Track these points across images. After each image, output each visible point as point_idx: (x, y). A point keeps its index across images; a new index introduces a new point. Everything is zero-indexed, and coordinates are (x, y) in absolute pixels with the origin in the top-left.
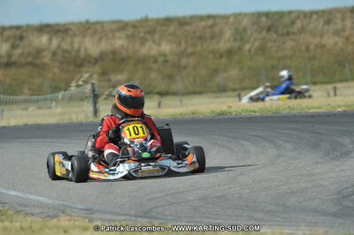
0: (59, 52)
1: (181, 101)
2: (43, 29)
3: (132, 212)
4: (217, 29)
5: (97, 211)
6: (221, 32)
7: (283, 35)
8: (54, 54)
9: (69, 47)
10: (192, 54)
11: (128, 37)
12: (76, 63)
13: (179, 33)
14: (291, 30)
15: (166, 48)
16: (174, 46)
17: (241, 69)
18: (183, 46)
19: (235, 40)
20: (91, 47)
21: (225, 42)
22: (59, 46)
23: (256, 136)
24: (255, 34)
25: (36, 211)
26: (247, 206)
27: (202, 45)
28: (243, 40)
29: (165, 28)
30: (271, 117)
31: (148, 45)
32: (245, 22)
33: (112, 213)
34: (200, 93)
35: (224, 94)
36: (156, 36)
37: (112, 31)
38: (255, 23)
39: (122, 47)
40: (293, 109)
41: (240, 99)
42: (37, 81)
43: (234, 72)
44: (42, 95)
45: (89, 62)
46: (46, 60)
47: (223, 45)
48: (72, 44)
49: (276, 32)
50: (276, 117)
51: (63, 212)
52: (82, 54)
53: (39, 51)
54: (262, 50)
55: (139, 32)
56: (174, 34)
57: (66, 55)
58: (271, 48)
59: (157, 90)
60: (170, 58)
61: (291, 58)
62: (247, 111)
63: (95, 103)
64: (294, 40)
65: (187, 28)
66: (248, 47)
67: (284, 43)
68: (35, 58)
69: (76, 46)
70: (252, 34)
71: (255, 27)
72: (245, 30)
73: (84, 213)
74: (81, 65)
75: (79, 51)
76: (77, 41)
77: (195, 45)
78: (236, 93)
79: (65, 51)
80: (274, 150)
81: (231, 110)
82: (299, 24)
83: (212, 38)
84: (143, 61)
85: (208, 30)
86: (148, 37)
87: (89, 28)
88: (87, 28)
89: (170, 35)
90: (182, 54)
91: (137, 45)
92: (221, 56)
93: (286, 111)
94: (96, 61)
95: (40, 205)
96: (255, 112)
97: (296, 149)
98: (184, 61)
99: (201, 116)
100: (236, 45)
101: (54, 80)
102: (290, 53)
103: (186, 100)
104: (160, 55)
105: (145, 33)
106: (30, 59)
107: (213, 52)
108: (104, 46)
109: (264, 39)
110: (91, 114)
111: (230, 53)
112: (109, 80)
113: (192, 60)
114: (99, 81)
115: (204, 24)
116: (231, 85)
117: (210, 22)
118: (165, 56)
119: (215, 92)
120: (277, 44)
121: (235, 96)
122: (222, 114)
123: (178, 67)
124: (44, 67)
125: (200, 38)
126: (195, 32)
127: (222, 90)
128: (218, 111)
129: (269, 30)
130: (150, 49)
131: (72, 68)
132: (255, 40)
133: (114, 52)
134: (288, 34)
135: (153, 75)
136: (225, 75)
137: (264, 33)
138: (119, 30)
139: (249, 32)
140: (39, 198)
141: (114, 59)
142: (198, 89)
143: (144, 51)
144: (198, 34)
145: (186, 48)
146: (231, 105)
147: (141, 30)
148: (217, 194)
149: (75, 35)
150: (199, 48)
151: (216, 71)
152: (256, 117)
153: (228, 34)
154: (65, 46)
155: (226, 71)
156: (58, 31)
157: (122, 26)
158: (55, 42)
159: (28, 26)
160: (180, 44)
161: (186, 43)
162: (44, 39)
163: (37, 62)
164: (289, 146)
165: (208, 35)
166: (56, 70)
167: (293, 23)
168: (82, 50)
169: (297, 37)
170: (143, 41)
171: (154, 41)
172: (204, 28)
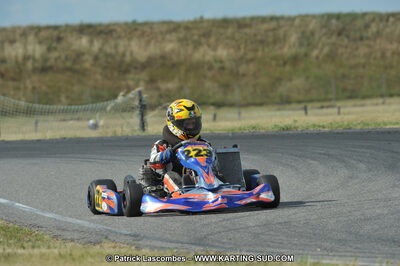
0: (101, 55)
1: (239, 113)
2: (84, 29)
3: (185, 239)
4: (281, 32)
5: (144, 237)
6: (285, 36)
7: (355, 40)
8: (96, 58)
9: (113, 51)
10: (252, 60)
11: (180, 40)
12: (120, 68)
13: (237, 36)
14: (365, 34)
15: (223, 53)
16: (232, 51)
17: (307, 78)
18: (242, 51)
19: (301, 45)
20: (138, 50)
21: (290, 47)
22: (101, 50)
23: (324, 154)
24: (324, 39)
25: (76, 236)
26: (315, 235)
27: (263, 50)
28: (311, 46)
29: (222, 30)
30: (342, 133)
31: (203, 49)
32: (313, 25)
33: (162, 240)
34: (261, 105)
35: (287, 106)
36: (212, 40)
37: (161, 33)
38: (324, 26)
39: (173, 51)
40: (368, 125)
41: (306, 113)
42: (76, 88)
43: (298, 82)
44: (82, 104)
45: (136, 68)
46: (87, 65)
47: (287, 51)
48: (116, 47)
49: (348, 37)
50: (347, 133)
51: (106, 238)
52: (128, 58)
53: (79, 55)
54: (332, 57)
55: (193, 35)
56: (232, 38)
57: (110, 60)
58: (342, 54)
59: (212, 101)
60: (227, 65)
61: (364, 67)
62: (314, 126)
63: (142, 115)
64: (369, 46)
65: (247, 30)
66: (315, 53)
67: (357, 49)
68: (74, 62)
69: (121, 49)
70: (320, 38)
71: (324, 31)
72: (313, 33)
73: (130, 239)
74: (126, 71)
75: (124, 55)
76: (122, 44)
77: (256, 50)
78: (302, 105)
79: (108, 55)
80: (346, 171)
81: (297, 125)
82: (374, 28)
83: (275, 42)
84: (196, 68)
85: (271, 34)
86: (203, 40)
87: (136, 29)
88: (134, 29)
89: (227, 38)
90: (240, 61)
91: (190, 49)
92: (285, 64)
93: (359, 127)
94: (144, 66)
95: (81, 230)
96: (324, 127)
97: (370, 170)
98: (243, 69)
99: (263, 131)
100: (303, 50)
101: (95, 88)
102: (363, 61)
103: (245, 113)
104: (216, 61)
105: (200, 36)
106: (69, 64)
107: (275, 58)
108: (153, 50)
109: (334, 44)
110: (137, 127)
111: (295, 60)
112: (158, 89)
113: (252, 67)
114: (147, 89)
115: (265, 26)
116: (295, 96)
117: (273, 24)
118: (221, 62)
119: (277, 104)
120: (349, 50)
121: (301, 109)
122: (287, 129)
123: (236, 75)
124: (83, 73)
125: (262, 42)
126: (255, 35)
127: (285, 101)
128: (282, 125)
129: (339, 34)
130: (203, 54)
131: (116, 74)
132: (324, 45)
133: (163, 57)
134: (361, 39)
135: (208, 84)
136: (288, 85)
137: (334, 38)
138: (169, 32)
139: (317, 36)
140: (79, 221)
141: (163, 65)
142: (258, 101)
143: (197, 56)
144: (259, 37)
145: (245, 54)
146: (296, 118)
147: (195, 32)
148: (281, 220)
149: (119, 37)
150: (260, 54)
151: (279, 80)
152: (324, 133)
153: (293, 38)
154: (109, 49)
155: (290, 80)
156: (101, 32)
157: (174, 27)
158: (97, 45)
159: (67, 26)
160: (239, 49)
161: (245, 48)
162: (84, 41)
163: (77, 67)
164: (362, 166)
165: (270, 39)
166: (99, 77)
167: (367, 26)
168: (128, 54)
169: (372, 43)
170: (197, 45)
171: (209, 46)
172: (267, 31)
